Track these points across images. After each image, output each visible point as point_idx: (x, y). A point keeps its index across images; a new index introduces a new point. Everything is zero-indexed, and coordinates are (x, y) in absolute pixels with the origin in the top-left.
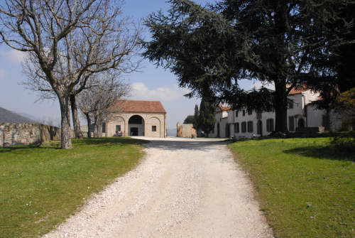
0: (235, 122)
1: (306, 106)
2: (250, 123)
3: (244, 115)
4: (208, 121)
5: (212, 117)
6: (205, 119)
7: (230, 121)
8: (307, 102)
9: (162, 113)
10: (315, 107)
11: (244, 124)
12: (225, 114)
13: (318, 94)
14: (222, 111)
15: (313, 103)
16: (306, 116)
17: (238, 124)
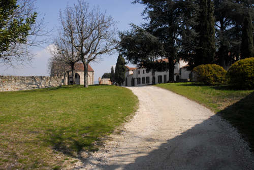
0: (138, 77)
1: (180, 69)
2: (148, 78)
3: (144, 73)
4: (121, 76)
5: (123, 74)
6: (119, 75)
7: (135, 76)
8: (181, 67)
9: (91, 71)
10: (186, 69)
11: (144, 78)
12: (131, 72)
13: (187, 63)
14: (129, 70)
15: (185, 67)
16: (180, 74)
17: (140, 78)
